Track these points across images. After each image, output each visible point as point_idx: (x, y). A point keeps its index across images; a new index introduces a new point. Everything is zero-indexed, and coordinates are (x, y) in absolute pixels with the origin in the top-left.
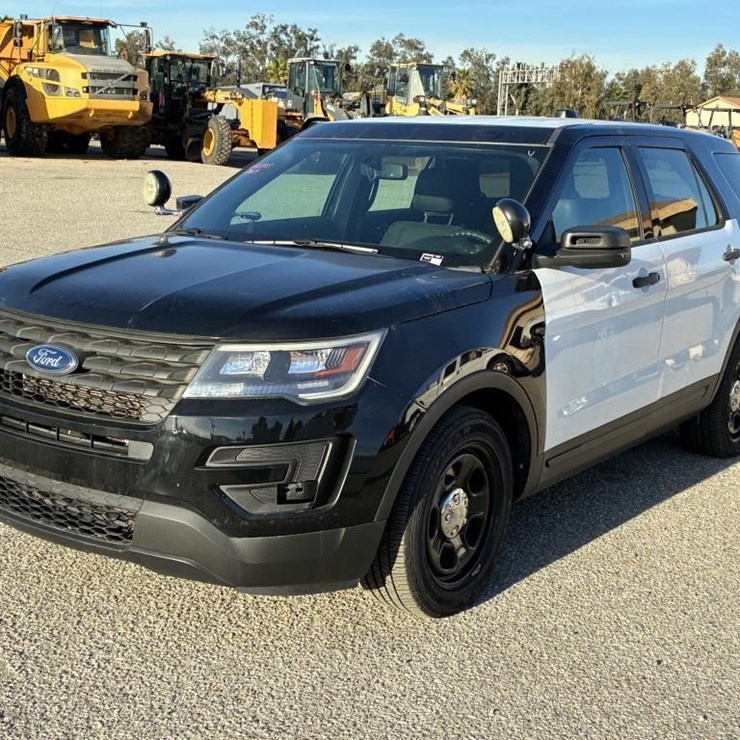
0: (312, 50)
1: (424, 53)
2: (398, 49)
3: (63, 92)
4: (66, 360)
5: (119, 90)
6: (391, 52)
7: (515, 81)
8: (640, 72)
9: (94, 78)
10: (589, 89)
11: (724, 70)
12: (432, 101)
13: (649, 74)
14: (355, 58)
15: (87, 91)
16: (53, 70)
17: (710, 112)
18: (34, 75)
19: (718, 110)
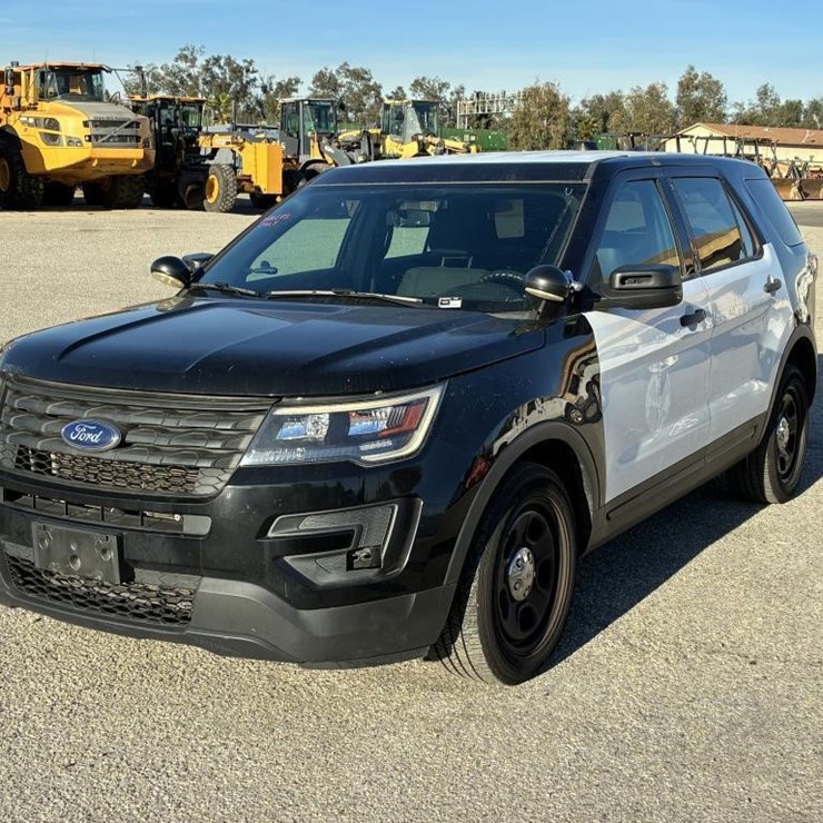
0: (248, 83)
1: (371, 83)
2: (343, 80)
3: (65, 142)
4: (108, 434)
5: (122, 138)
6: (336, 84)
7: (475, 112)
8: (605, 98)
9: (96, 126)
10: (555, 119)
11: (696, 94)
12: (429, 139)
13: (615, 100)
14: (296, 91)
15: (90, 140)
16: (51, 119)
17: (704, 141)
18: (29, 125)
19: (711, 138)
